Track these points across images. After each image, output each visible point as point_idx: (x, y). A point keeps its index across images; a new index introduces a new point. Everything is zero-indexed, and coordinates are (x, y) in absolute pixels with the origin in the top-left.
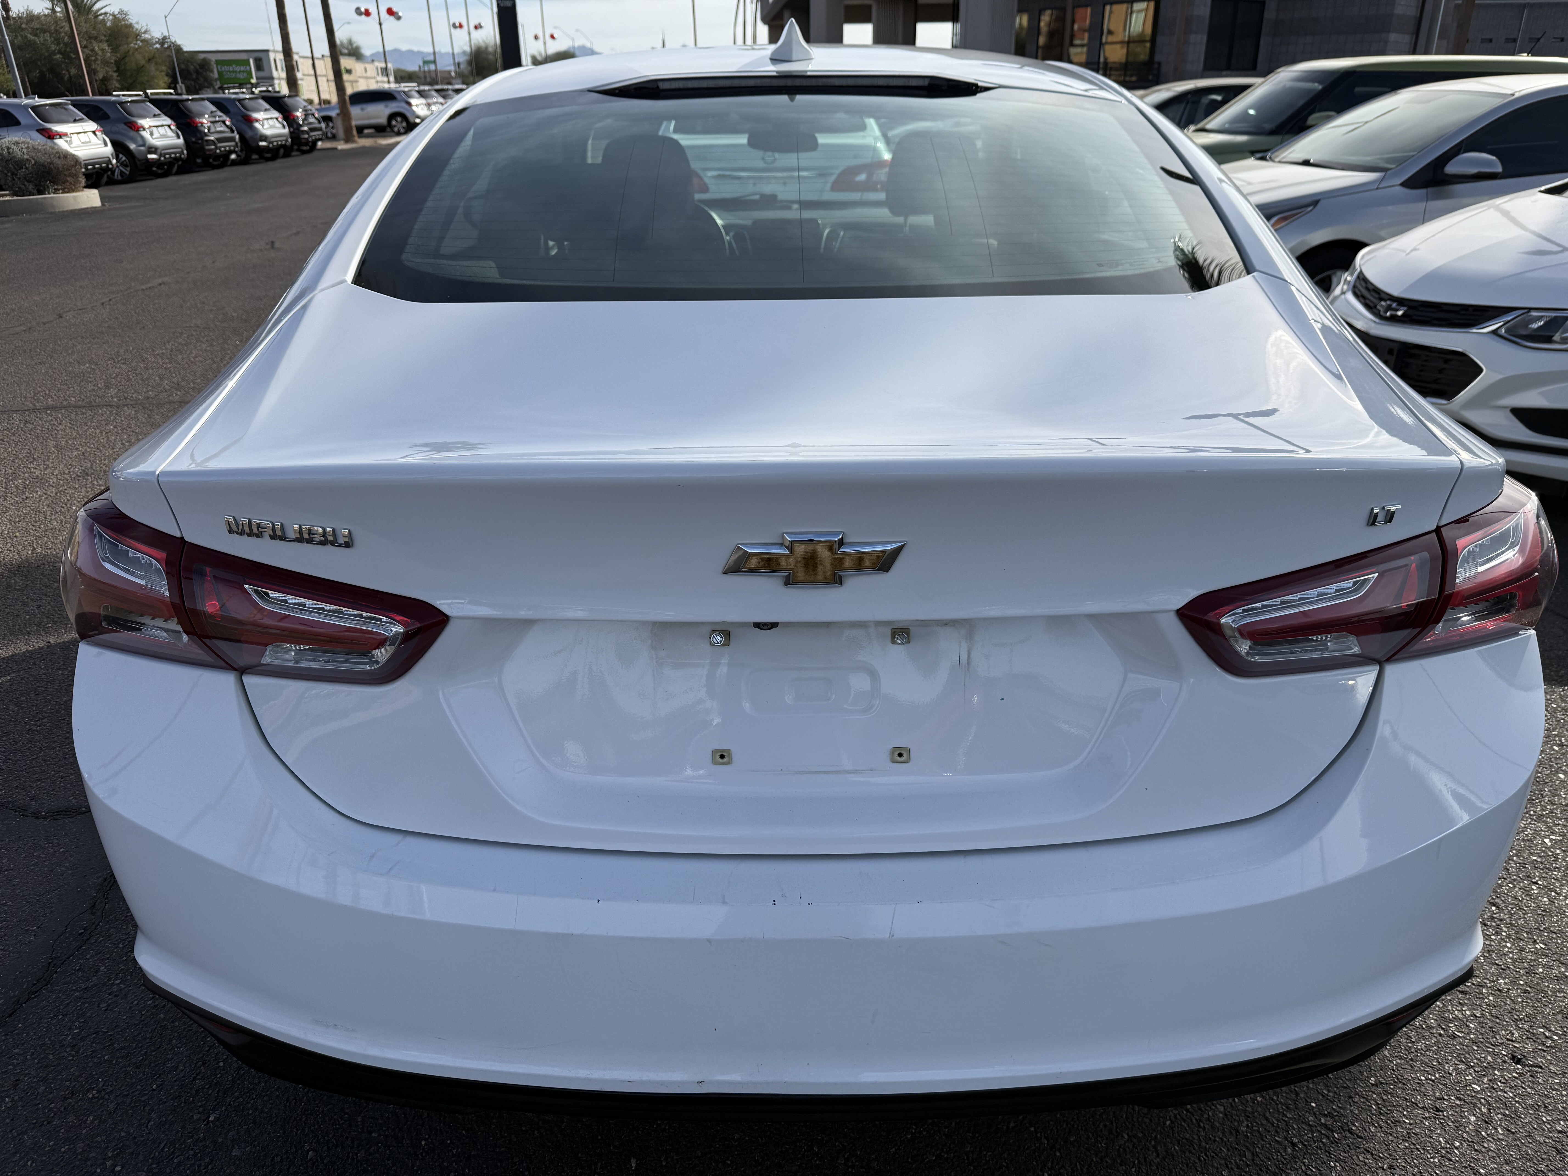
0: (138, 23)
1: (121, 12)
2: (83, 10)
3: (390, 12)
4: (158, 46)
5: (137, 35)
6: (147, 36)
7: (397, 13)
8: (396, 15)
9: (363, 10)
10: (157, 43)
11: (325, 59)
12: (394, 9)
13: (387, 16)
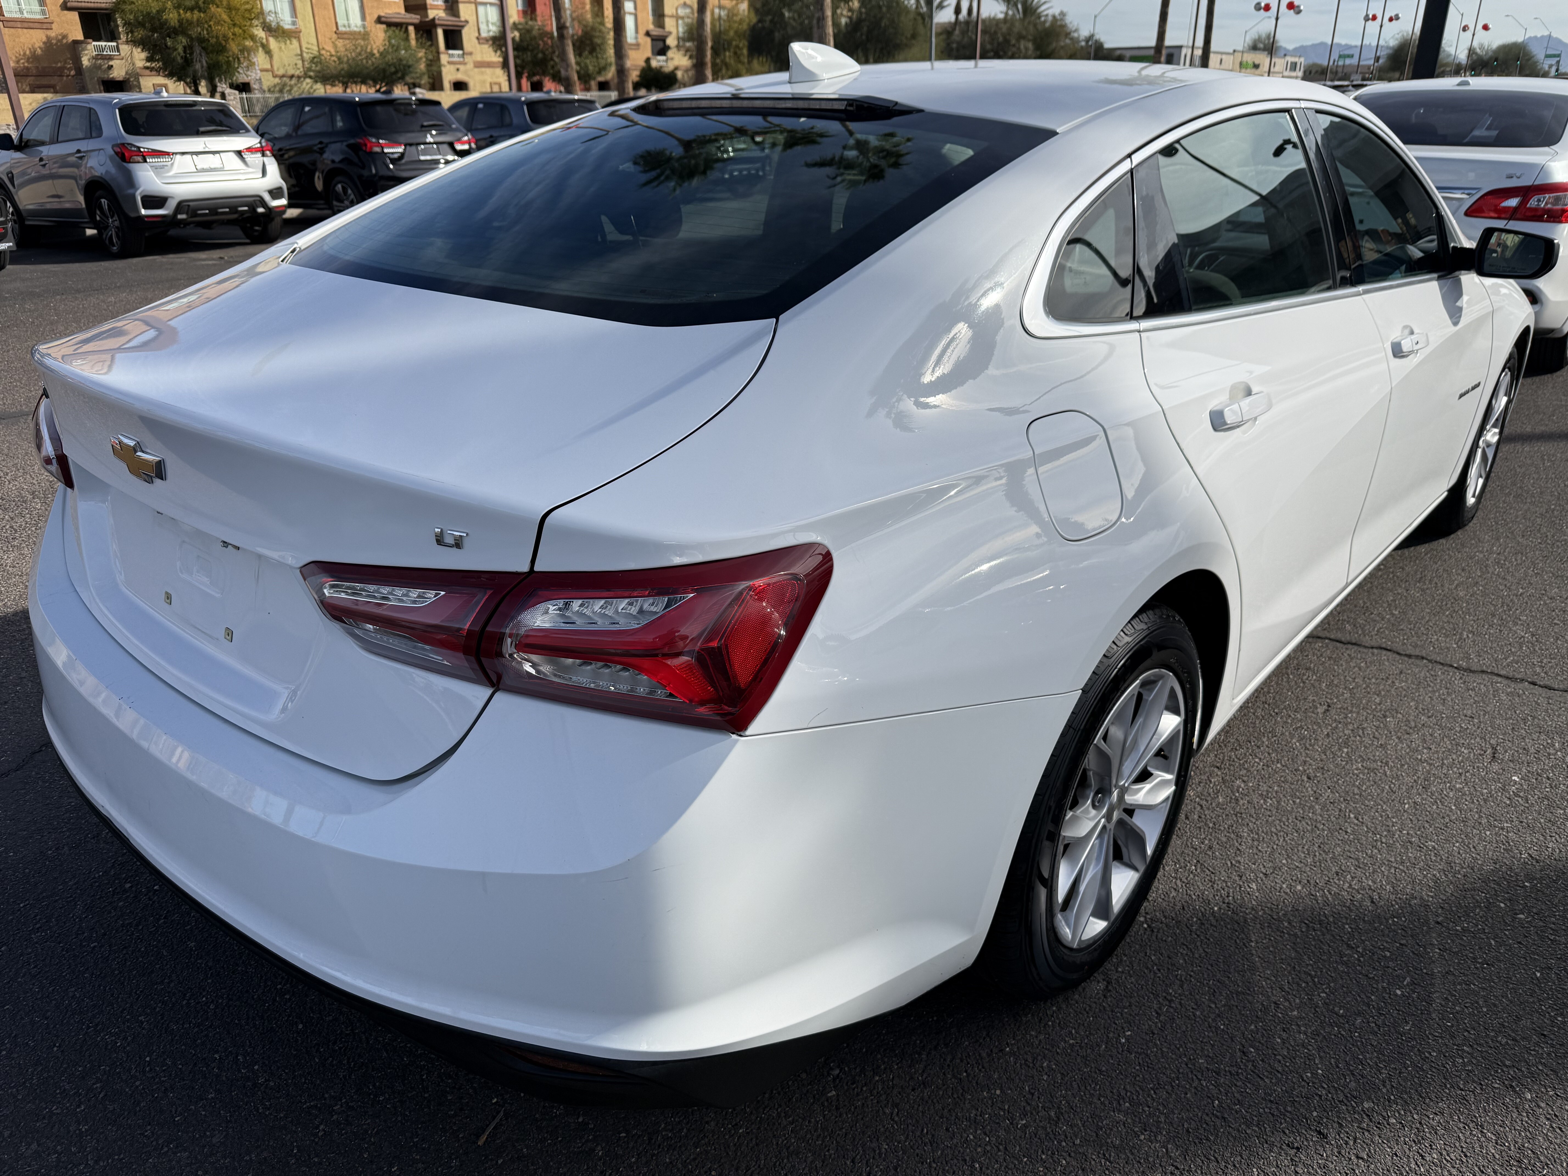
0: (1071, 23)
1: (1063, 14)
2: (1029, 11)
3: (1291, 6)
4: (1083, 44)
5: (1068, 34)
6: (1076, 35)
7: (1299, 7)
8: (1296, 9)
9: (1263, 5)
10: (1083, 40)
11: (1236, 54)
12: (1296, 3)
13: (1286, 10)
